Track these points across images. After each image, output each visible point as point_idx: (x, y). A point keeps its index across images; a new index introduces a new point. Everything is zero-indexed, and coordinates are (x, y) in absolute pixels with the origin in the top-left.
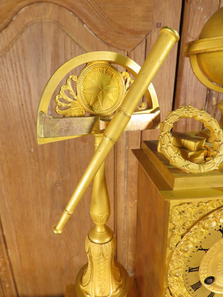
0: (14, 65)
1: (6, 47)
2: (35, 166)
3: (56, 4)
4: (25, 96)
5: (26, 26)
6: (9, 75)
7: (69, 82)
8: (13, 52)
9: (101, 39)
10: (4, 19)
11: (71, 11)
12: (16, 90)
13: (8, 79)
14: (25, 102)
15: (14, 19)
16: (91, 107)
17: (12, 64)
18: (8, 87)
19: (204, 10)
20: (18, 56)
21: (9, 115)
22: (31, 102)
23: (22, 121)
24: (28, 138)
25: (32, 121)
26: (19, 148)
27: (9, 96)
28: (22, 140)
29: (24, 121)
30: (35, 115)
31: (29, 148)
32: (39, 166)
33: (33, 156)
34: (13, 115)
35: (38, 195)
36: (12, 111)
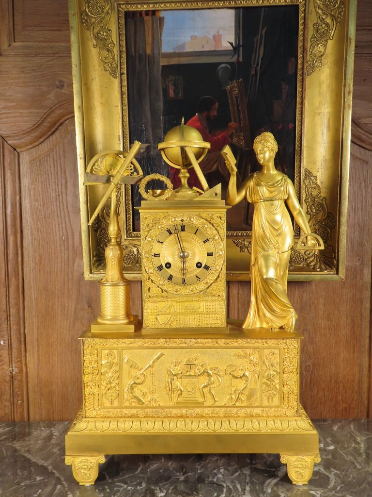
0: (55, 162)
1: (51, 149)
2: (65, 255)
4: (62, 187)
6: (51, 170)
7: (99, 162)
8: (56, 152)
10: (52, 128)
12: (55, 182)
13: (50, 174)
14: (62, 193)
15: (60, 128)
16: (108, 173)
18: (49, 180)
20: (60, 156)
21: (47, 204)
22: (67, 193)
23: (57, 210)
24: (60, 226)
25: (66, 210)
26: (52, 235)
27: (48, 188)
28: (55, 227)
29: (58, 210)
30: (69, 205)
31: (61, 236)
32: (69, 254)
33: (64, 244)
34: (50, 204)
35: (64, 286)
36: (50, 200)
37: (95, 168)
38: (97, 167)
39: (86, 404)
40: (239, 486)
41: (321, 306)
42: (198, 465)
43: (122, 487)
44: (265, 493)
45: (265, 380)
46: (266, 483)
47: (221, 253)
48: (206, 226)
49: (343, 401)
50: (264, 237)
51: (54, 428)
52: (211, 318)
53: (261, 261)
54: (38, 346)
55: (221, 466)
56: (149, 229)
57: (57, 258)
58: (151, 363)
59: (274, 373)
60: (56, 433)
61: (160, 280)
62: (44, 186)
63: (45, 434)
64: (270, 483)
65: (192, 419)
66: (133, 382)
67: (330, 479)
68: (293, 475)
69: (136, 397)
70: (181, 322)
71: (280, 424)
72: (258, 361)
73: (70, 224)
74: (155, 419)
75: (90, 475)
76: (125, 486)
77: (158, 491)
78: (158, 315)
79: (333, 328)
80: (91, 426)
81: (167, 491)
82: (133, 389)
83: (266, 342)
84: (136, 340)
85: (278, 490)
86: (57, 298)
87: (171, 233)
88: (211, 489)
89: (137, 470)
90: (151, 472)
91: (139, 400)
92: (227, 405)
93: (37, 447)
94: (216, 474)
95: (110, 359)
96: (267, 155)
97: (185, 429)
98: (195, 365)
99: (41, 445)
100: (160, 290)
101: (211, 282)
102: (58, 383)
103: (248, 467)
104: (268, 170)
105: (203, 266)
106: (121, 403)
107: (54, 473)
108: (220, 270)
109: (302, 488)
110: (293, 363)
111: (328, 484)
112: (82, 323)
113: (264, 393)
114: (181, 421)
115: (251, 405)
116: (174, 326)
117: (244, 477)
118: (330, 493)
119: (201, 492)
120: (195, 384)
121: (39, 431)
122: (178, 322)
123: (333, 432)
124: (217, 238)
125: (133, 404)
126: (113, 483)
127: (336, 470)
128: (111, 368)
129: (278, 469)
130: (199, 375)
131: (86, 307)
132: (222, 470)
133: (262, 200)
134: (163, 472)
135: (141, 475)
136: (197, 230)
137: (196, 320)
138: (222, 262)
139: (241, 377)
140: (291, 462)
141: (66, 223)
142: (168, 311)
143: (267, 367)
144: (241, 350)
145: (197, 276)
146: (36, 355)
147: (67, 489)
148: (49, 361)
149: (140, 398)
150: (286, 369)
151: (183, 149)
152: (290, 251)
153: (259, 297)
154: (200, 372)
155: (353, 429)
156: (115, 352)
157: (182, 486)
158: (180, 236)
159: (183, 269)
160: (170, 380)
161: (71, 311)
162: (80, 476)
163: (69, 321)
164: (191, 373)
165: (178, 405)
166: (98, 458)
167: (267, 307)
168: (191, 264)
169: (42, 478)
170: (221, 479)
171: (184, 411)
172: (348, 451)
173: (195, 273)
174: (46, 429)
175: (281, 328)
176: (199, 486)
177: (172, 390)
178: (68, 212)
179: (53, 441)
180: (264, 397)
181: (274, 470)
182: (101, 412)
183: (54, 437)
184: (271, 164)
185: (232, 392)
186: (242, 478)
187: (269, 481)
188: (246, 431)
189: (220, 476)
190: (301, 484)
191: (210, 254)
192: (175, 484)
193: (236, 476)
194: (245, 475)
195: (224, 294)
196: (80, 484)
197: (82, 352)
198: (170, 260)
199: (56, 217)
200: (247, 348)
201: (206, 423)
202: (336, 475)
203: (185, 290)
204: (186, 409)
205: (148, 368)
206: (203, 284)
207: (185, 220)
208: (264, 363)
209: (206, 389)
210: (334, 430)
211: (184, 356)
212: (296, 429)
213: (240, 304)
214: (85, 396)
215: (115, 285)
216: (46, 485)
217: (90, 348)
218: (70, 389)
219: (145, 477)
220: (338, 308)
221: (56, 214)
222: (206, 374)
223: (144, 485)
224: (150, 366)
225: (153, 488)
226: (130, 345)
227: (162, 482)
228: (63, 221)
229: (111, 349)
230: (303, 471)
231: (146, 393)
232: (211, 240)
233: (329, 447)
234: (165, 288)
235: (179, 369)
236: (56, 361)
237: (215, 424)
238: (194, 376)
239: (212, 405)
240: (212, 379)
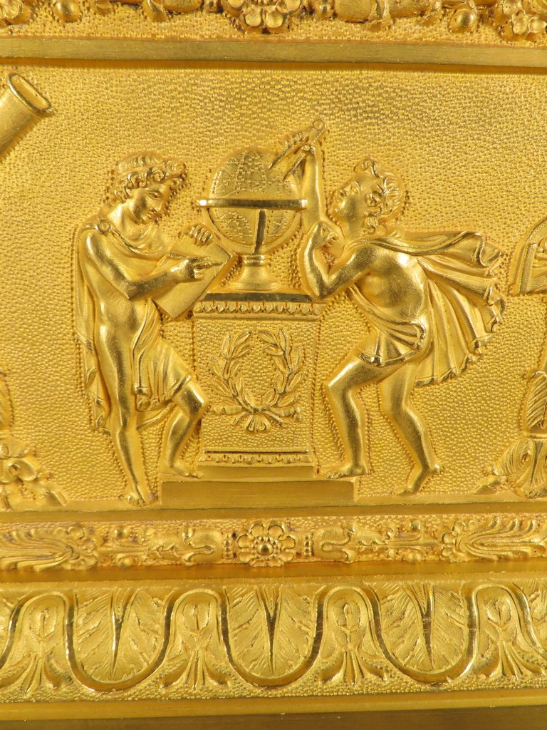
65: (267, 586)
92: (504, 494)
98: (293, 205)
114: (194, 601)
120: (295, 357)
154: (329, 268)
160: (104, 331)
164: (263, 274)
171: (218, 534)
201: (365, 616)
209: (369, 391)
222: (376, 283)
235: (166, 239)
237: (427, 626)
238: (284, 297)
239: (406, 493)
240: (422, 320)
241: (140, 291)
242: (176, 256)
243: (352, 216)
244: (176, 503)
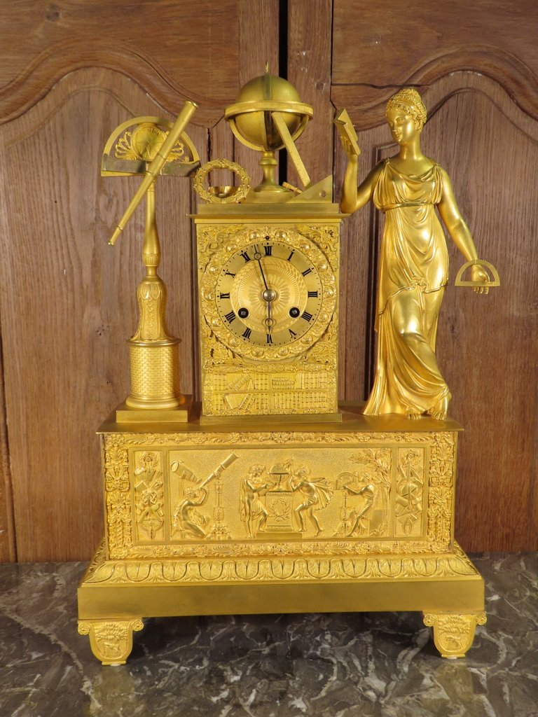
0: (48, 146)
1: (41, 124)
2: (67, 299)
3: (110, 69)
4: (60, 189)
5: (69, 97)
6: (41, 160)
7: (125, 137)
8: (50, 129)
9: (168, 112)
10: (41, 88)
11: (129, 77)
12: (49, 180)
13: (40, 166)
14: (61, 198)
15: (54, 88)
16: (141, 156)
17: (46, 145)
18: (38, 176)
19: (309, 70)
20: (56, 135)
21: (36, 216)
22: (68, 199)
23: (53, 226)
24: (60, 252)
25: (67, 226)
26: (45, 268)
27: (38, 189)
28: (51, 255)
29: (56, 226)
30: (72, 218)
31: (61, 268)
32: (74, 299)
33: (66, 282)
34: (41, 217)
35: (68, 350)
36: (40, 210)
37: (119, 148)
38: (122, 146)
39: (111, 538)
40: (357, 663)
41: (475, 381)
42: (291, 629)
43: (171, 667)
44: (400, 672)
45: (399, 497)
46: (400, 657)
47: (331, 293)
48: (307, 247)
49: (503, 525)
50: (401, 266)
51: (57, 573)
52: (313, 399)
53: (396, 306)
54: (28, 445)
55: (327, 630)
56: (211, 253)
57: (55, 305)
58: (216, 471)
59: (415, 486)
60: (61, 581)
61: (230, 336)
62: (30, 187)
63: (43, 583)
64: (406, 655)
65: (282, 559)
66: (187, 502)
67: (499, 649)
68: (441, 644)
69: (192, 526)
70: (264, 406)
71: (423, 566)
72: (389, 468)
73: (76, 250)
74: (224, 560)
75: (119, 649)
76: (176, 666)
77: (229, 673)
78: (227, 394)
79: (492, 414)
80: (119, 572)
81: (244, 673)
82: (186, 513)
83: (403, 437)
84: (192, 435)
85: (420, 667)
86: (56, 369)
87: (248, 259)
88: (313, 667)
89: (194, 639)
90: (216, 642)
91: (197, 531)
92: (339, 536)
93: (31, 603)
94: (319, 644)
95: (149, 466)
96: (409, 128)
97: (272, 575)
98: (287, 474)
99: (38, 601)
100: (230, 354)
101: (315, 341)
102: (61, 502)
103: (368, 630)
104: (410, 153)
105: (301, 314)
106: (167, 534)
107: (59, 647)
108: (329, 320)
109: (457, 664)
110: (446, 470)
111: (497, 657)
112: (98, 408)
113: (398, 518)
114: (264, 562)
115: (376, 535)
116: (253, 411)
117: (364, 647)
118: (502, 671)
119: (297, 674)
120: (288, 504)
121: (33, 578)
122: (259, 405)
123: (495, 573)
124: (324, 267)
125: (188, 537)
126: (156, 660)
127: (508, 634)
128: (151, 480)
129: (417, 633)
130: (294, 491)
131: (104, 383)
132: (328, 637)
133: (398, 205)
134: (235, 640)
135: (201, 647)
136: (292, 253)
137: (288, 402)
138: (333, 307)
139: (361, 493)
140: (441, 624)
141: (68, 248)
142: (243, 388)
143: (403, 476)
144: (362, 449)
145: (290, 331)
146: (25, 460)
147: (82, 672)
148: (47, 468)
149: (198, 526)
150: (434, 480)
151: (268, 115)
152: (443, 289)
153: (391, 364)
154: (295, 485)
155: (524, 568)
156: (157, 454)
157: (267, 664)
158: (264, 265)
159: (268, 320)
160: (246, 498)
161: (80, 389)
162: (102, 650)
163: (76, 406)
164: (281, 487)
165: (260, 538)
166: (132, 622)
167: (402, 380)
168: (281, 310)
169: (40, 655)
170: (328, 651)
171: (269, 547)
172: (521, 603)
173: (288, 326)
174: (45, 574)
175: (425, 414)
176: (294, 663)
177: (250, 514)
178: (72, 229)
179: (56, 594)
180: (398, 523)
181: (410, 634)
182: (135, 551)
183: (58, 587)
184: (415, 145)
185: (348, 516)
186: (361, 648)
187: (404, 652)
188: (369, 577)
189: (327, 646)
190: (454, 657)
191: (312, 294)
192: (256, 661)
193: (352, 646)
194: (366, 645)
195: (335, 360)
196: (103, 663)
197: (103, 456)
198: (246, 304)
199: (51, 239)
200: (372, 446)
201: (304, 565)
202: (506, 641)
203: (271, 354)
204: (273, 544)
205: (211, 479)
206: (301, 344)
207: (272, 237)
208: (399, 470)
209: (305, 511)
210: (495, 570)
211: (269, 461)
212: (448, 573)
213: (348, 378)
214: (109, 526)
215: (153, 346)
216: (47, 666)
217: (116, 448)
218: (80, 511)
219: (207, 649)
220: (501, 383)
221: (51, 233)
222: (305, 488)
223: (206, 663)
224: (214, 477)
225: (221, 667)
226: (182, 444)
227: (234, 659)
228: (64, 245)
229: (150, 449)
230: (459, 638)
231: (209, 520)
232: (315, 270)
233: (491, 596)
234: (238, 350)
235: (261, 480)
236: (58, 467)
237: (319, 567)
238: (285, 491)
239: (315, 536)
240: (315, 496)
241: (255, 491)
242: (263, 484)
243: (299, 475)
244: (259, 538)
